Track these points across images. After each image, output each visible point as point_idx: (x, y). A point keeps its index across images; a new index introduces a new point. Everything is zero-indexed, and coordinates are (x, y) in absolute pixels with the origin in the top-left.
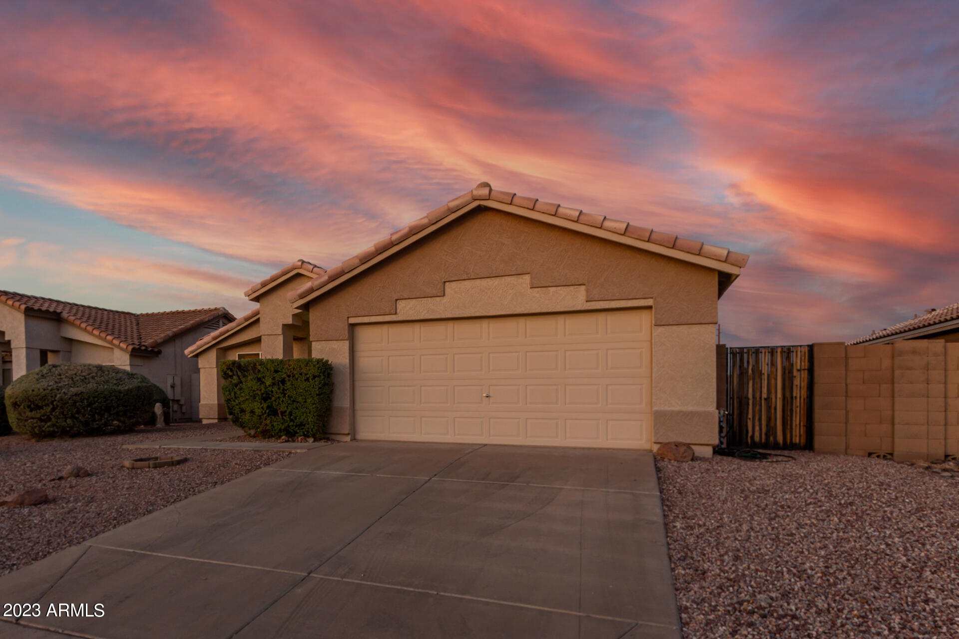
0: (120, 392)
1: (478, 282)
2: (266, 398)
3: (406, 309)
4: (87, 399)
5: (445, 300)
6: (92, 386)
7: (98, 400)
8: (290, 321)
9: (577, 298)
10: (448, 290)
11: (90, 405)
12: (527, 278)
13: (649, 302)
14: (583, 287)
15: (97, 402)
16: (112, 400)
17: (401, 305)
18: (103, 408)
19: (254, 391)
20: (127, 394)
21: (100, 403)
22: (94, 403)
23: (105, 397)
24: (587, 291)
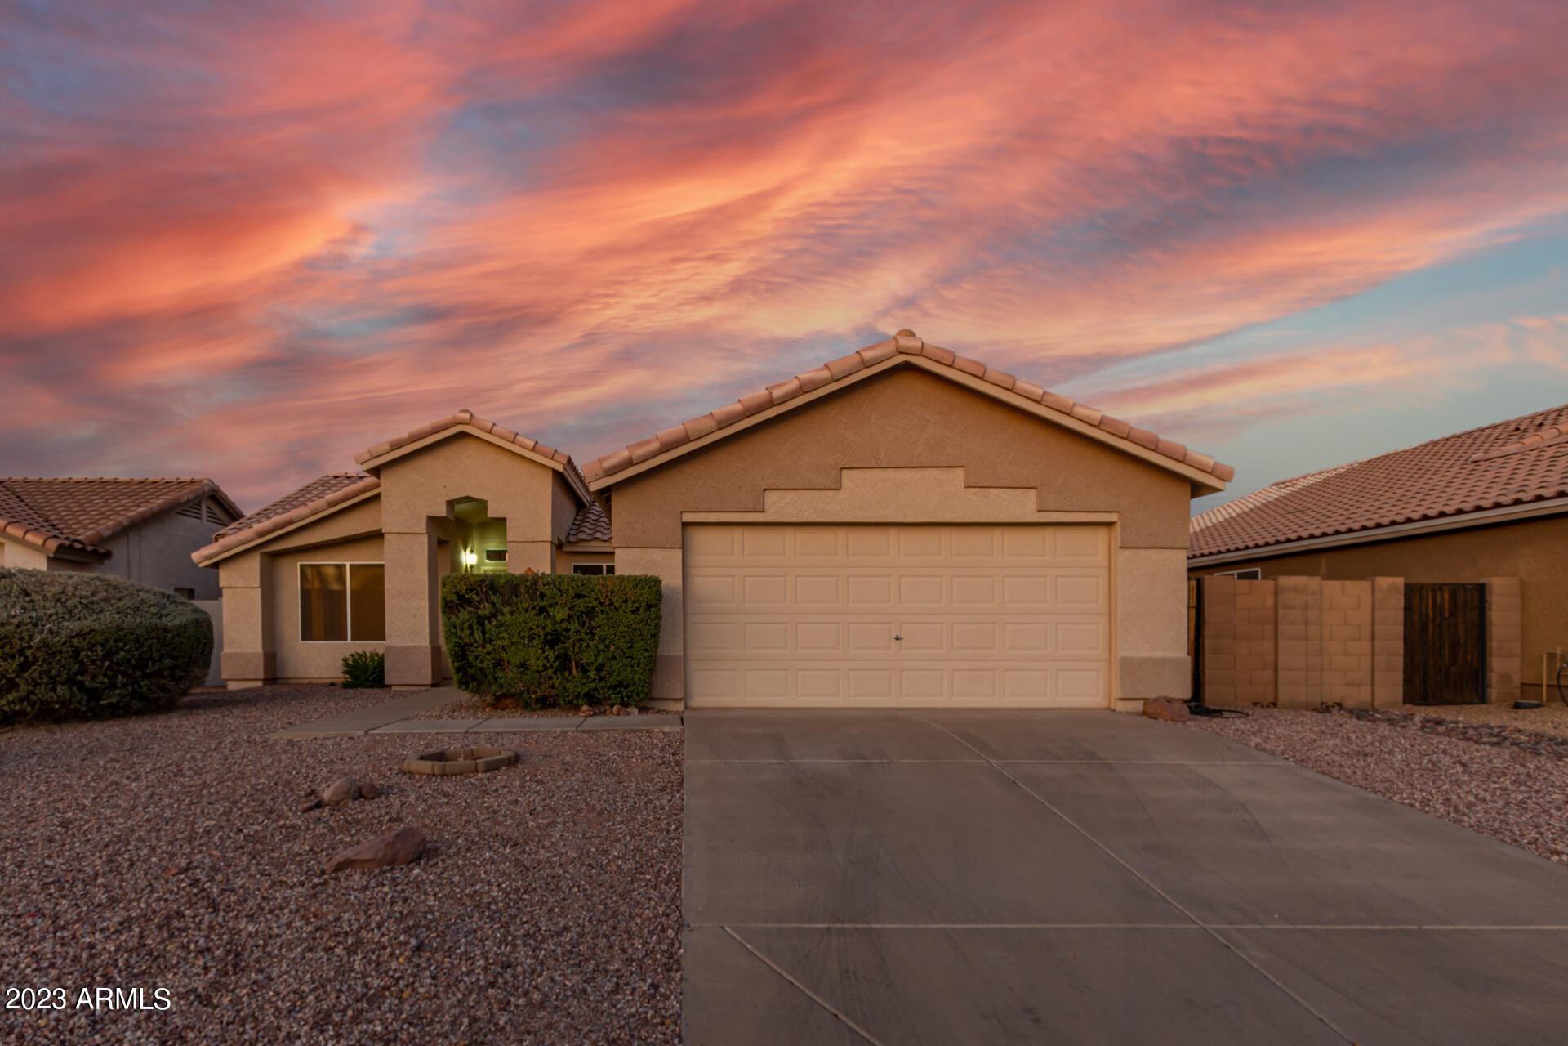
0: (166, 630)
1: (891, 472)
2: (553, 640)
3: (779, 505)
4: (102, 645)
5: (840, 495)
6: (109, 618)
7: (125, 645)
8: (442, 512)
9: (1024, 505)
10: (845, 482)
11: (107, 655)
12: (960, 472)
13: (1113, 517)
14: (1033, 492)
15: (121, 649)
16: (150, 646)
17: (772, 498)
18: (133, 662)
19: (531, 629)
20: (178, 635)
21: (128, 652)
22: (115, 653)
23: (137, 641)
24: (1040, 498)
